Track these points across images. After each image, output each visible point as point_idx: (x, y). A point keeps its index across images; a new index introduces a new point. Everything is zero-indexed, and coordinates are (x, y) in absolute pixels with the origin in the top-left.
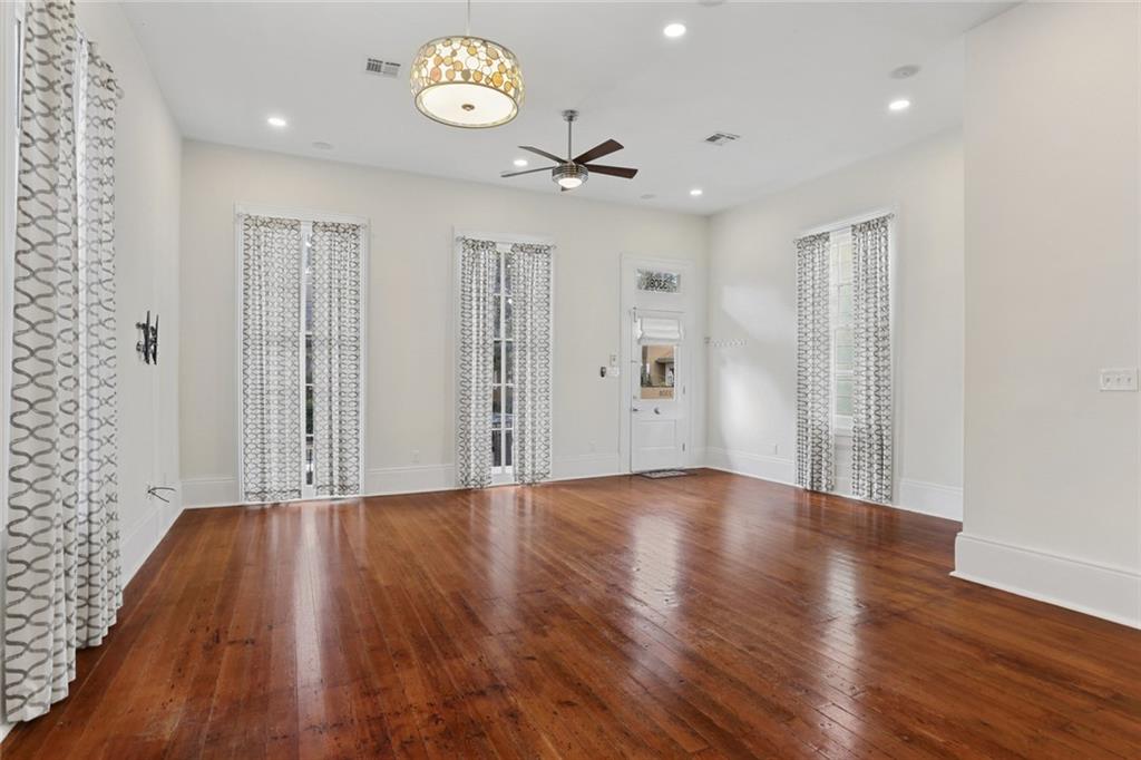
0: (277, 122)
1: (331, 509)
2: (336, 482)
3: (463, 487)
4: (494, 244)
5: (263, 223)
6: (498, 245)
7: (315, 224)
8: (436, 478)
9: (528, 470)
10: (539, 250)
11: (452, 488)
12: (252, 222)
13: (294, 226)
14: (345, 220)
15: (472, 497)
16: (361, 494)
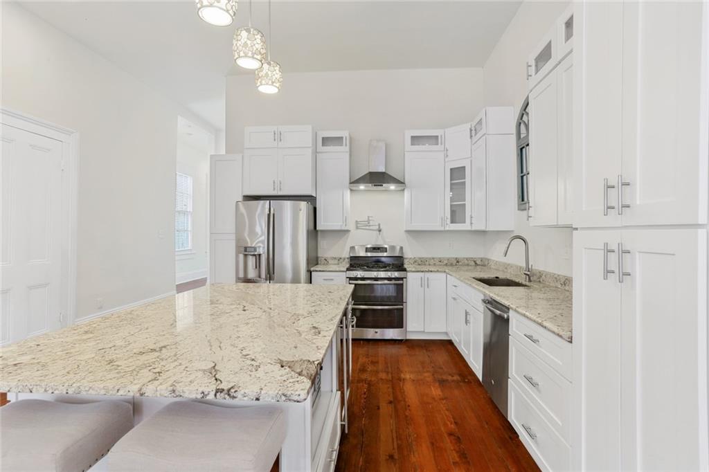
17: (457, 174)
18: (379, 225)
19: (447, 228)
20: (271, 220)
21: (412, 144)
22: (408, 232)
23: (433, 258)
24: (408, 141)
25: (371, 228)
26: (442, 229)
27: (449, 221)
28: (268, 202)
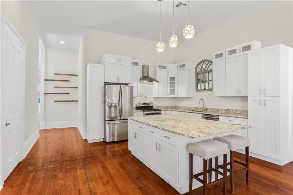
17: (172, 79)
18: (146, 95)
19: (169, 96)
20: (120, 93)
21: (159, 68)
22: (153, 97)
23: (161, 106)
24: (158, 67)
25: (143, 96)
26: (167, 96)
27: (169, 94)
28: (120, 85)
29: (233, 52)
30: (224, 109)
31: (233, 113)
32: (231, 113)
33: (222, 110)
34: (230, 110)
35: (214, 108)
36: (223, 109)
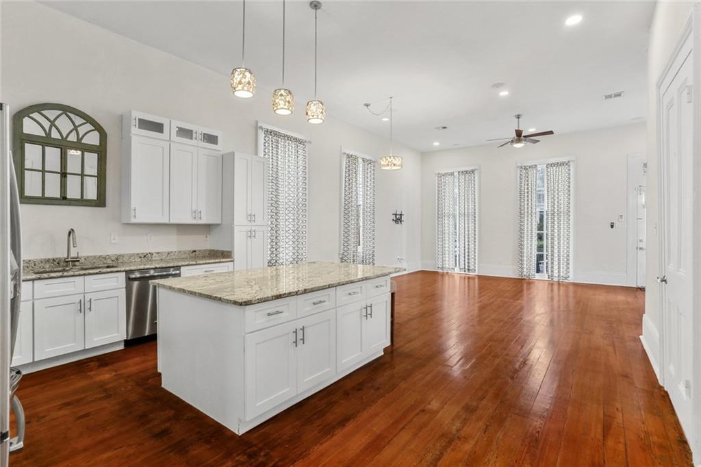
0: (436, 144)
1: (465, 278)
2: (467, 267)
3: (520, 277)
4: (536, 166)
5: (444, 175)
6: (538, 166)
7: (459, 172)
8: (507, 271)
9: (556, 274)
10: (562, 164)
11: (515, 277)
12: (440, 176)
13: (452, 174)
14: (469, 168)
15: (524, 282)
16: (476, 273)
29: (185, 133)
30: (138, 254)
31: (162, 259)
32: (156, 260)
33: (131, 256)
34: (155, 255)
35: (104, 254)
36: (133, 254)
